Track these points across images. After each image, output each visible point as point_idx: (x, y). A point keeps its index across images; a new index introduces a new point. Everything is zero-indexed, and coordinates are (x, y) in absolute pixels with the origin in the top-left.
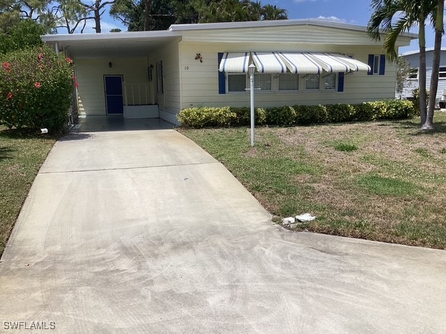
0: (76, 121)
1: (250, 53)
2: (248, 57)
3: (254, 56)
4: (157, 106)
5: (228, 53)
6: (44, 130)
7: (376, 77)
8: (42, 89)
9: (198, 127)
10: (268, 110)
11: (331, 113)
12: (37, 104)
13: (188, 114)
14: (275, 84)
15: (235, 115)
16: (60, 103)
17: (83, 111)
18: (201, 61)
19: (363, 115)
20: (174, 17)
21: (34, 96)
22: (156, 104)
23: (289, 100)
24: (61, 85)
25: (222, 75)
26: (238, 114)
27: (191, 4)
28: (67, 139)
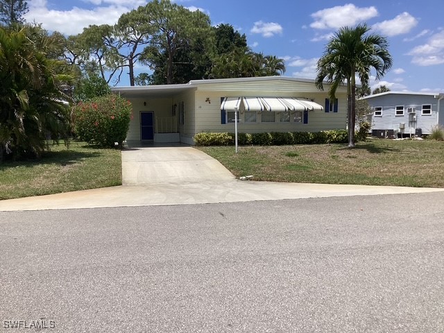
1: (242, 97)
2: (240, 100)
3: (244, 100)
6: (116, 143)
7: (331, 114)
8: (115, 120)
9: (206, 145)
10: (253, 135)
11: (296, 138)
13: (200, 137)
14: (259, 118)
15: (230, 138)
18: (209, 103)
19: (319, 139)
20: (192, 65)
21: (110, 124)
22: (178, 132)
23: (268, 128)
25: (223, 112)
26: (233, 137)
27: (206, 54)
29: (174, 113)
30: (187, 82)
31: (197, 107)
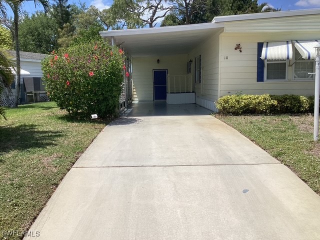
0: (130, 105)
1: (291, 41)
2: (290, 45)
3: (297, 45)
4: (194, 93)
5: (267, 43)
6: (95, 116)
8: (95, 78)
9: (236, 114)
12: (91, 91)
13: (226, 102)
15: (276, 103)
16: (111, 90)
17: (136, 98)
18: (241, 51)
21: (88, 84)
22: (193, 92)
24: (113, 74)
25: (261, 63)
26: (279, 101)
28: (116, 124)
29: (189, 71)
30: (209, 20)
31: (221, 58)
